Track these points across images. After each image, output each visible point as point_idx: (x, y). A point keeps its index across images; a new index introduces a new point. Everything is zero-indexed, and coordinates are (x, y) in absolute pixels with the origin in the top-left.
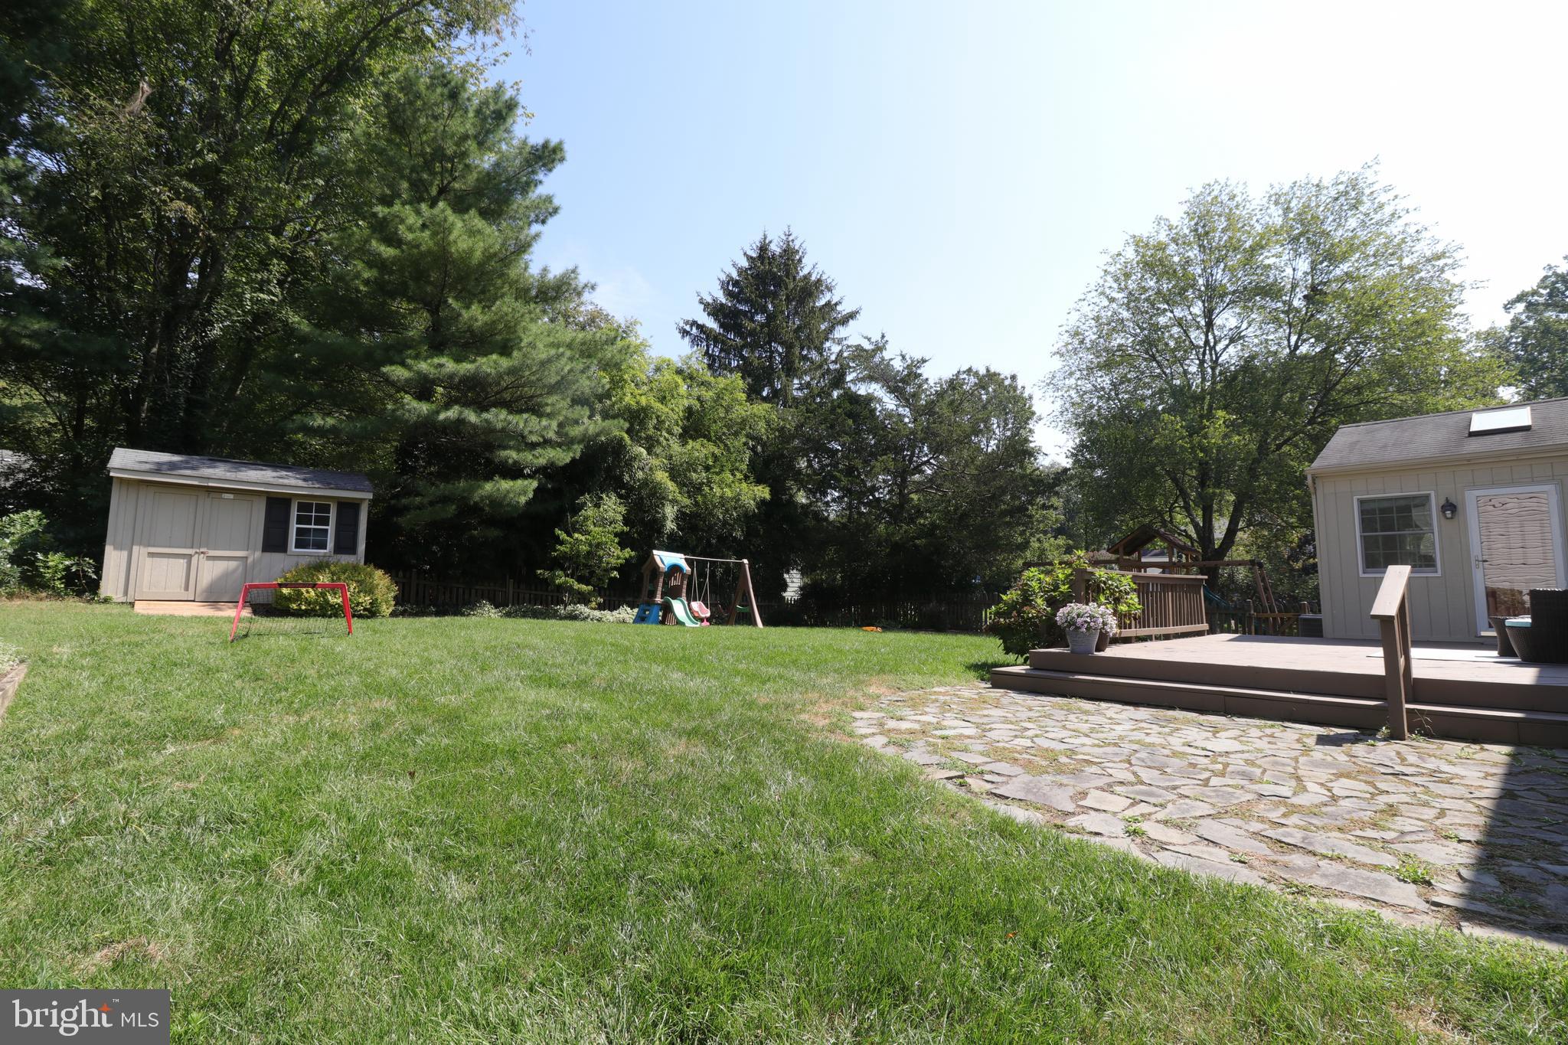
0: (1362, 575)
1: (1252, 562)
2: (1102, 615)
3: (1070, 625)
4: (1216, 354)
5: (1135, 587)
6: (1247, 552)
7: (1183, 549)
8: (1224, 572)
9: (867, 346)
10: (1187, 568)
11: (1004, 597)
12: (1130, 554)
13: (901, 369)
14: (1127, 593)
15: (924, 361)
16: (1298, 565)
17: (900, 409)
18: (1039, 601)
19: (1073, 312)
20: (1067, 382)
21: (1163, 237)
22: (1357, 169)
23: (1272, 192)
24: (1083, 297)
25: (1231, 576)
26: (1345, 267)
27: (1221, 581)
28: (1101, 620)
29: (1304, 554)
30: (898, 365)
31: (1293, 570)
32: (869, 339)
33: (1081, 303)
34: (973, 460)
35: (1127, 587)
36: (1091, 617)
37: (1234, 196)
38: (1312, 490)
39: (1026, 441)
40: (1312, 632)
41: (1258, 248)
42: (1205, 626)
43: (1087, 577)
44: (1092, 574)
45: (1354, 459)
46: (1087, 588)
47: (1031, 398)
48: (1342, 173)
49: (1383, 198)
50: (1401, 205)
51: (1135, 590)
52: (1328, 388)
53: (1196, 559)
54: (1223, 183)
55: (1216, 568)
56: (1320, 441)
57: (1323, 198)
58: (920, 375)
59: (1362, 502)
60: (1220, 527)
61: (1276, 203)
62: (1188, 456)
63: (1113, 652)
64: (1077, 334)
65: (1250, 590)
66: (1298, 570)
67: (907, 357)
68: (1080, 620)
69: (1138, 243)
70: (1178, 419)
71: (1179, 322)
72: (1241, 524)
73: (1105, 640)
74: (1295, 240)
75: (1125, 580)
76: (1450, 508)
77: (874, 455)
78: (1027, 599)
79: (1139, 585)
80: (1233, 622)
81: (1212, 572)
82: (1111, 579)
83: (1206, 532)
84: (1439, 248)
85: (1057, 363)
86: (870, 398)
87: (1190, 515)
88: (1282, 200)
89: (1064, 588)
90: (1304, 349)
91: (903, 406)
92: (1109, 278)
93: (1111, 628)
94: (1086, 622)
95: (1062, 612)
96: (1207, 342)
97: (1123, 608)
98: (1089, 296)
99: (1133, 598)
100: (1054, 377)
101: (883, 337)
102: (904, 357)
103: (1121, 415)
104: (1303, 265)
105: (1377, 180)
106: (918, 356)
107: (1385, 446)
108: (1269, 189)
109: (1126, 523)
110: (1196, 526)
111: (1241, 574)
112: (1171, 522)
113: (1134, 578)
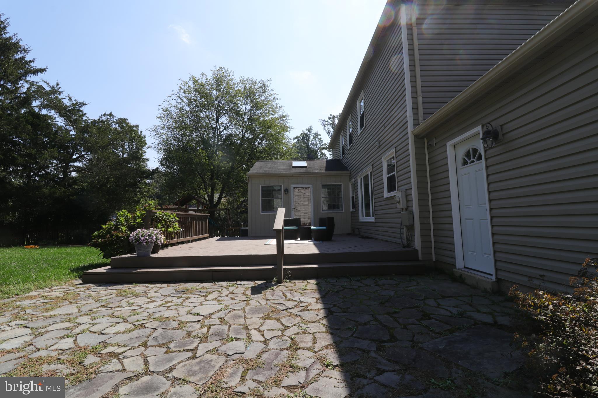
0: (261, 213)
1: (226, 209)
2: (156, 235)
3: (136, 242)
4: (219, 132)
5: (178, 219)
6: (225, 206)
7: (203, 204)
8: (217, 213)
9: (47, 89)
10: (204, 211)
11: (103, 226)
12: (182, 205)
13: (68, 105)
14: (173, 222)
15: (85, 104)
16: (239, 211)
17: (68, 127)
18: (124, 228)
19: (166, 101)
20: (162, 131)
21: (204, 81)
22: (265, 80)
23: (241, 79)
24: (170, 95)
25: (219, 215)
26: (261, 111)
27: (216, 216)
28: (155, 237)
29: (241, 207)
30: (66, 102)
31: (237, 212)
32: (48, 84)
33: (169, 98)
34: (109, 158)
35: (174, 219)
36: (149, 236)
37: (230, 76)
38: (248, 182)
39: (141, 155)
40: (244, 235)
41: (235, 96)
42: (208, 235)
43: (152, 214)
44: (155, 213)
45: (261, 171)
46: (152, 220)
47: (145, 137)
48: (262, 80)
49: (272, 93)
50: (276, 97)
51: (178, 221)
52: (252, 150)
53: (207, 208)
54: (226, 69)
55: (214, 212)
56: (249, 167)
57: (256, 87)
58: (82, 111)
59: (263, 187)
60: (216, 197)
61: (242, 84)
62: (207, 167)
63: (163, 253)
64: (166, 110)
65: (225, 220)
66: (239, 213)
67: (73, 99)
68: (142, 238)
69: (195, 81)
70: (205, 152)
71: (207, 117)
72: (224, 195)
73: (157, 248)
74: (247, 97)
75: (173, 216)
76: (287, 191)
77: (45, 148)
78: (116, 228)
79: (180, 218)
80: (218, 231)
81: (212, 213)
82: (166, 215)
83: (211, 197)
84: (284, 114)
85: (158, 122)
86: (46, 117)
87: (206, 191)
88: (244, 83)
89: (138, 220)
90: (247, 136)
91: (69, 125)
92: (182, 91)
93: (161, 241)
94: (146, 239)
95: (133, 234)
96: (217, 126)
97: (171, 230)
98: (173, 96)
99: (177, 225)
100: (156, 128)
101: (58, 84)
102: (70, 99)
103: (183, 149)
104: (249, 108)
105: (271, 86)
106: (80, 100)
107: (270, 168)
108: (240, 77)
109: (182, 193)
110: (208, 196)
111: (222, 213)
112: (199, 193)
113: (177, 215)
